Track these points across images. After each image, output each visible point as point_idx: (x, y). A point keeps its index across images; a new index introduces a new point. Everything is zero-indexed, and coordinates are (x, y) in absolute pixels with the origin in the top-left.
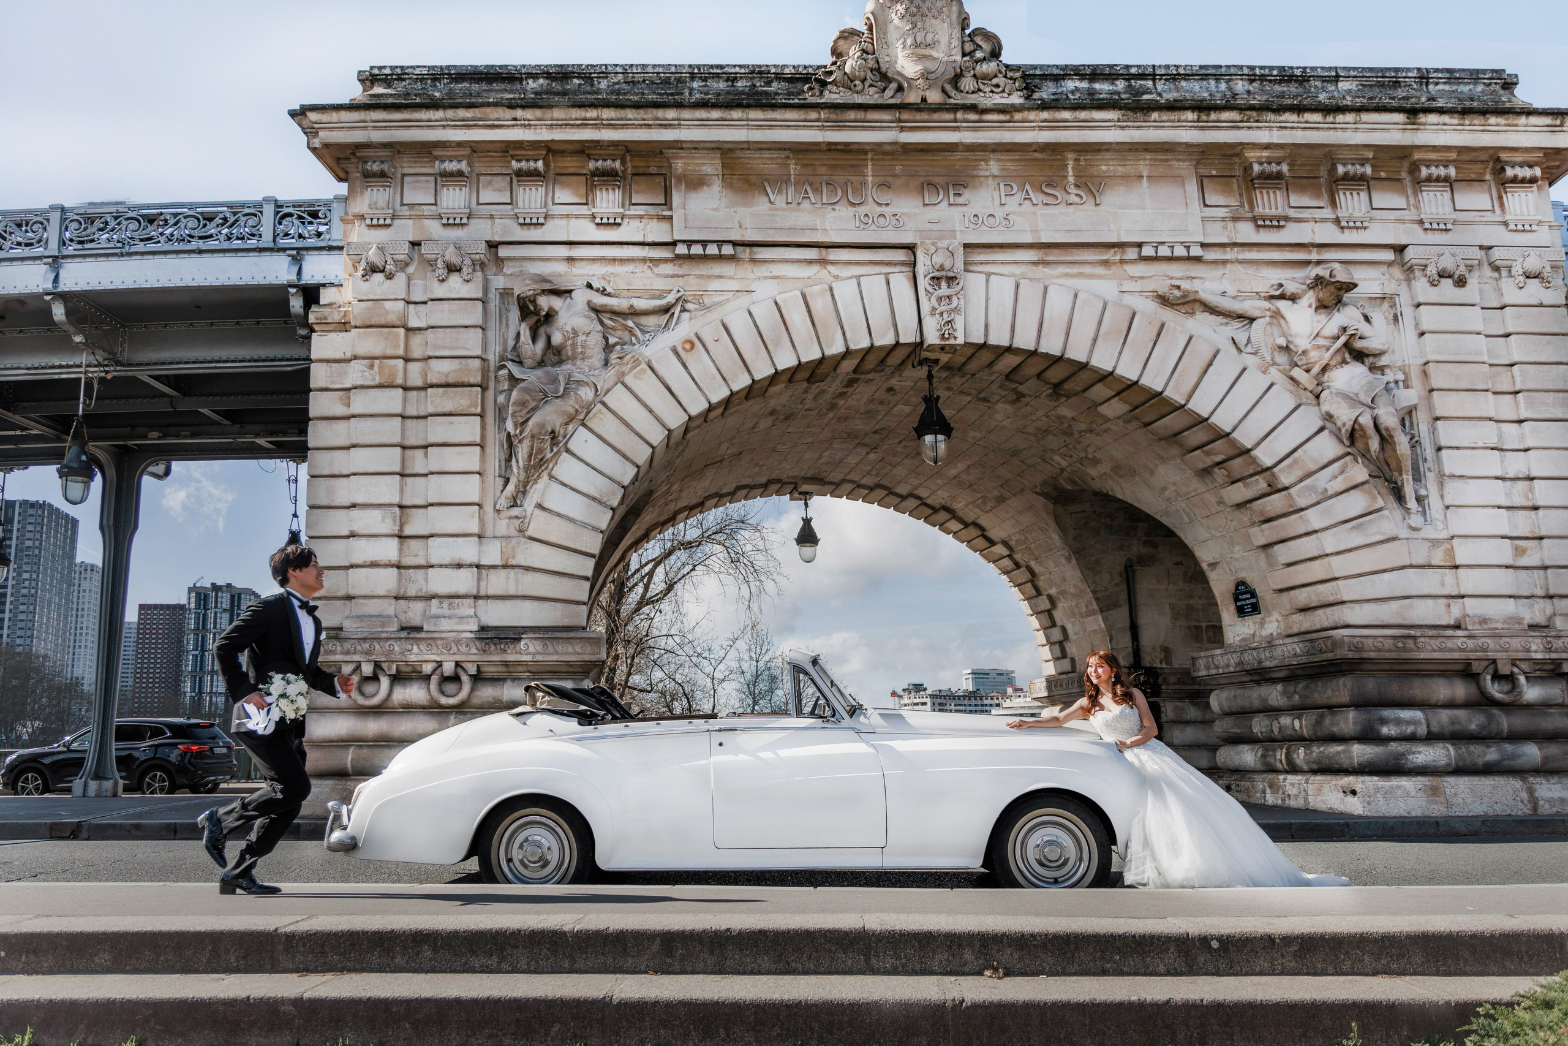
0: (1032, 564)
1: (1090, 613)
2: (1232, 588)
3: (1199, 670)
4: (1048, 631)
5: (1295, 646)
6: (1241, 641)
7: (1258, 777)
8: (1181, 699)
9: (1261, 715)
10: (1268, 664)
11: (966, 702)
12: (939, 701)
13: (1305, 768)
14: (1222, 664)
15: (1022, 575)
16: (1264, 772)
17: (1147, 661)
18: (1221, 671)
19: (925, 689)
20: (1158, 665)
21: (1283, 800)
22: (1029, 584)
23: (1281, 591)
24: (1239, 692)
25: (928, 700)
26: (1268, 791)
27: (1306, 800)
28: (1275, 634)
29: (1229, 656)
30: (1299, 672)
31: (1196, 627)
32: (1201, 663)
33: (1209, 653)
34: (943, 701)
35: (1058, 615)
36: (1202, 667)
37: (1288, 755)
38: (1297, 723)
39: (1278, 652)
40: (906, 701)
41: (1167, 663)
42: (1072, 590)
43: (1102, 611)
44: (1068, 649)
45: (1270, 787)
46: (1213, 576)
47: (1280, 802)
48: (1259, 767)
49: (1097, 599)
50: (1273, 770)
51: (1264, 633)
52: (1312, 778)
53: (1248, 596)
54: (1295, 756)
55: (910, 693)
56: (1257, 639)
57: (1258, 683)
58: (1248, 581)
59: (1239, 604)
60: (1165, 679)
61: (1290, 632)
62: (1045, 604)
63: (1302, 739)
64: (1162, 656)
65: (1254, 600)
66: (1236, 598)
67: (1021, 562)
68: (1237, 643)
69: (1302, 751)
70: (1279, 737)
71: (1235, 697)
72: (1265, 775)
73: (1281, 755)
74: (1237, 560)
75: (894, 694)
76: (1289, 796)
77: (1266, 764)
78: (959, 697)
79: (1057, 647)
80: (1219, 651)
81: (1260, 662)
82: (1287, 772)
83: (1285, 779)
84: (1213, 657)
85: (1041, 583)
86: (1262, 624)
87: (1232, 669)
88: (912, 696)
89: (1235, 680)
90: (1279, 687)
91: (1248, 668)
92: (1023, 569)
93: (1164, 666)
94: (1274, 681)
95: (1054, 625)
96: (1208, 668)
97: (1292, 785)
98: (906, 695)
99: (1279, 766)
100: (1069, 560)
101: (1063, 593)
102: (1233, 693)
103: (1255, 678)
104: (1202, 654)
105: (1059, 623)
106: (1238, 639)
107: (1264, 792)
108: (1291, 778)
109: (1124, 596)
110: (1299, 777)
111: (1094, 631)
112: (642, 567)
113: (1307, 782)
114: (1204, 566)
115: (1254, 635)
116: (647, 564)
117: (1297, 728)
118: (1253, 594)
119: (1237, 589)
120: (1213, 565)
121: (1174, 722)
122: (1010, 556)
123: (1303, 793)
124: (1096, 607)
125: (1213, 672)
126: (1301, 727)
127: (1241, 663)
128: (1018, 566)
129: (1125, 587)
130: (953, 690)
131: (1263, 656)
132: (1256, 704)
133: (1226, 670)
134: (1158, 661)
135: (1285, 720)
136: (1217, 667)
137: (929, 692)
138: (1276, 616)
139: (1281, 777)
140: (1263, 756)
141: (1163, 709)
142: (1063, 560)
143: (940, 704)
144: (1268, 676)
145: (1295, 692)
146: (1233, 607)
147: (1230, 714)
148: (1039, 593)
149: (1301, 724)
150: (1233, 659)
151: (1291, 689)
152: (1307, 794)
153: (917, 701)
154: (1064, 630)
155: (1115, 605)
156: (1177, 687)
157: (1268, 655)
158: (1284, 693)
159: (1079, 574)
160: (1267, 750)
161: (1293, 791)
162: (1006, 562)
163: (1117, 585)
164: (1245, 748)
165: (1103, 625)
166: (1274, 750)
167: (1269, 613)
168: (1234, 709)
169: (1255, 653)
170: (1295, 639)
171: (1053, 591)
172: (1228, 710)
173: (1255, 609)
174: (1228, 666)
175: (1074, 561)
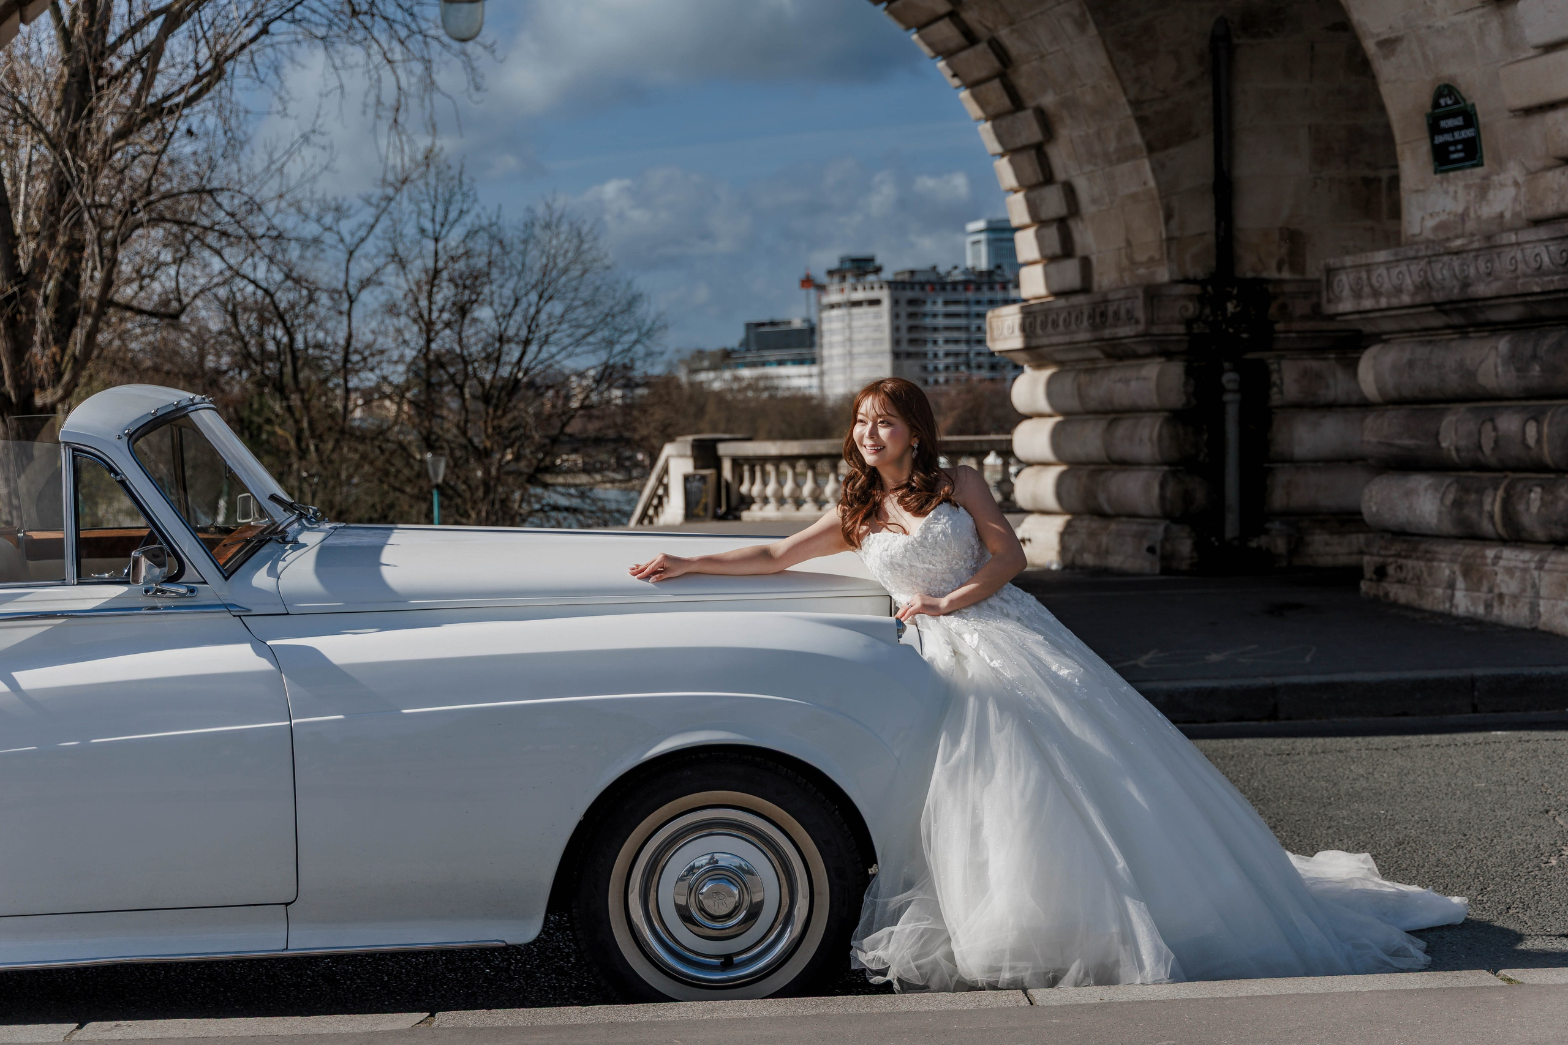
0: (1004, 34)
1: (1126, 155)
2: (1427, 101)
3: (1339, 299)
4: (1035, 194)
5: (1541, 249)
6: (1436, 229)
7: (1444, 551)
8: (1317, 352)
9: (1462, 408)
10: (1481, 290)
11: (970, 295)
12: (909, 294)
13: (1540, 534)
14: (1387, 286)
15: (981, 61)
16: (1459, 538)
17: (1247, 266)
18: (1383, 302)
19: (878, 270)
20: (1273, 274)
21: (1488, 606)
22: (996, 84)
23: (1529, 111)
24: (1422, 352)
25: (884, 295)
26: (1460, 583)
27: (1534, 608)
28: (1508, 215)
29: (1403, 267)
30: (1545, 311)
31: (1367, 181)
32: (1345, 280)
33: (1362, 259)
34: (916, 294)
35: (1059, 156)
36: (1346, 292)
37: (1507, 503)
38: (1531, 430)
39: (1503, 264)
40: (834, 297)
41: (1293, 268)
42: (1089, 98)
43: (1151, 149)
44: (1077, 237)
45: (1466, 573)
46: (1386, 70)
47: (1481, 610)
48: (1448, 527)
49: (1142, 121)
50: (1474, 536)
51: (1488, 211)
52: (1553, 558)
53: (1459, 121)
54: (1521, 507)
55: (843, 279)
56: (1470, 226)
57: (1461, 331)
58: (1463, 86)
59: (1439, 139)
60: (1283, 307)
61: (1538, 212)
62: (1031, 132)
63: (1540, 467)
64: (1284, 251)
65: (1469, 133)
66: (1434, 129)
67: (979, 30)
68: (1428, 234)
69: (1536, 495)
70: (1493, 461)
71: (1411, 364)
72: (1457, 547)
73: (1493, 503)
74: (1440, 31)
75: (808, 282)
76: (1501, 596)
77: (1461, 521)
78: (955, 285)
79: (1052, 232)
80: (1382, 256)
81: (1465, 285)
82: (1504, 542)
83: (1497, 558)
84: (1369, 267)
85: (1023, 83)
86: (1483, 190)
87: (1406, 299)
88: (847, 285)
89: (1412, 324)
90: (1503, 344)
91: (1438, 297)
92: (982, 47)
93: (1286, 275)
94: (1495, 328)
95: (1048, 178)
96: (1357, 295)
97: (1510, 571)
98: (834, 285)
99: (1487, 527)
100: (1081, 26)
101: (1069, 104)
102: (1406, 355)
103: (1457, 320)
104: (1348, 261)
105: (1060, 175)
106: (1430, 223)
107: (1452, 586)
108: (1511, 556)
109: (1203, 114)
110: (1526, 555)
111: (1134, 197)
112: (134, 30)
113: (1540, 567)
114: (1370, 46)
115: (1464, 217)
116: (146, 21)
117: (1531, 441)
118: (1470, 118)
119: (1436, 105)
120: (1388, 45)
121: (1298, 406)
122: (953, 16)
123: (1529, 592)
124: (1137, 139)
125: (1368, 304)
126: (1539, 441)
127: (1424, 286)
128: (970, 38)
129: (1207, 89)
130: (942, 269)
131: (1472, 271)
132: (1454, 383)
133: (1395, 302)
134: (1273, 264)
135: (1509, 423)
136: (1376, 294)
137: (887, 275)
138: (1514, 171)
139: (1490, 553)
140: (1458, 504)
141: (1275, 377)
142: (1069, 27)
143: (912, 302)
144: (1481, 317)
145: (1535, 357)
146: (1425, 148)
147: (1399, 402)
148: (1017, 103)
149: (1539, 432)
150: (1409, 276)
151: (1527, 349)
152: (1537, 595)
153: (859, 295)
154: (1069, 190)
155: (1184, 135)
156: (1309, 325)
157: (1482, 268)
158: (1512, 358)
159: (1105, 62)
160: (1466, 490)
161: (1508, 585)
162: (945, 30)
163: (1191, 84)
164: (1421, 482)
165: (1152, 184)
166: (1480, 491)
167: (1500, 165)
168: (1406, 393)
169: (1456, 262)
170: (1543, 233)
171: (1048, 100)
172: (1394, 394)
173: (1472, 153)
174: (1399, 290)
175: (1092, 29)
